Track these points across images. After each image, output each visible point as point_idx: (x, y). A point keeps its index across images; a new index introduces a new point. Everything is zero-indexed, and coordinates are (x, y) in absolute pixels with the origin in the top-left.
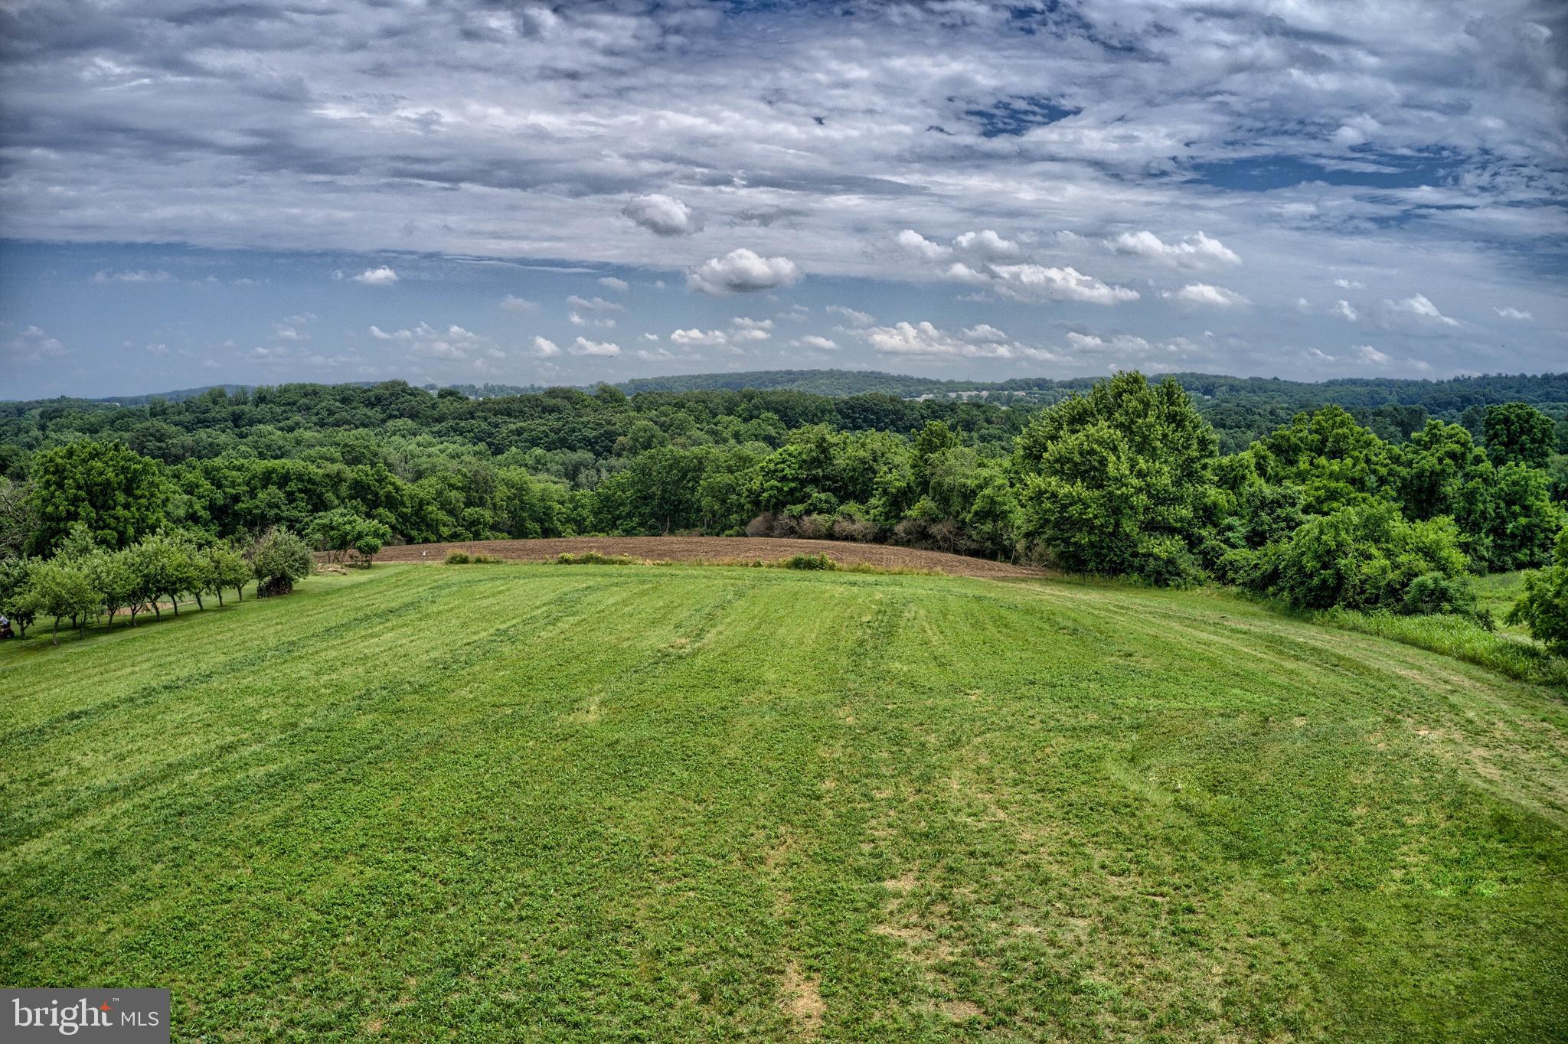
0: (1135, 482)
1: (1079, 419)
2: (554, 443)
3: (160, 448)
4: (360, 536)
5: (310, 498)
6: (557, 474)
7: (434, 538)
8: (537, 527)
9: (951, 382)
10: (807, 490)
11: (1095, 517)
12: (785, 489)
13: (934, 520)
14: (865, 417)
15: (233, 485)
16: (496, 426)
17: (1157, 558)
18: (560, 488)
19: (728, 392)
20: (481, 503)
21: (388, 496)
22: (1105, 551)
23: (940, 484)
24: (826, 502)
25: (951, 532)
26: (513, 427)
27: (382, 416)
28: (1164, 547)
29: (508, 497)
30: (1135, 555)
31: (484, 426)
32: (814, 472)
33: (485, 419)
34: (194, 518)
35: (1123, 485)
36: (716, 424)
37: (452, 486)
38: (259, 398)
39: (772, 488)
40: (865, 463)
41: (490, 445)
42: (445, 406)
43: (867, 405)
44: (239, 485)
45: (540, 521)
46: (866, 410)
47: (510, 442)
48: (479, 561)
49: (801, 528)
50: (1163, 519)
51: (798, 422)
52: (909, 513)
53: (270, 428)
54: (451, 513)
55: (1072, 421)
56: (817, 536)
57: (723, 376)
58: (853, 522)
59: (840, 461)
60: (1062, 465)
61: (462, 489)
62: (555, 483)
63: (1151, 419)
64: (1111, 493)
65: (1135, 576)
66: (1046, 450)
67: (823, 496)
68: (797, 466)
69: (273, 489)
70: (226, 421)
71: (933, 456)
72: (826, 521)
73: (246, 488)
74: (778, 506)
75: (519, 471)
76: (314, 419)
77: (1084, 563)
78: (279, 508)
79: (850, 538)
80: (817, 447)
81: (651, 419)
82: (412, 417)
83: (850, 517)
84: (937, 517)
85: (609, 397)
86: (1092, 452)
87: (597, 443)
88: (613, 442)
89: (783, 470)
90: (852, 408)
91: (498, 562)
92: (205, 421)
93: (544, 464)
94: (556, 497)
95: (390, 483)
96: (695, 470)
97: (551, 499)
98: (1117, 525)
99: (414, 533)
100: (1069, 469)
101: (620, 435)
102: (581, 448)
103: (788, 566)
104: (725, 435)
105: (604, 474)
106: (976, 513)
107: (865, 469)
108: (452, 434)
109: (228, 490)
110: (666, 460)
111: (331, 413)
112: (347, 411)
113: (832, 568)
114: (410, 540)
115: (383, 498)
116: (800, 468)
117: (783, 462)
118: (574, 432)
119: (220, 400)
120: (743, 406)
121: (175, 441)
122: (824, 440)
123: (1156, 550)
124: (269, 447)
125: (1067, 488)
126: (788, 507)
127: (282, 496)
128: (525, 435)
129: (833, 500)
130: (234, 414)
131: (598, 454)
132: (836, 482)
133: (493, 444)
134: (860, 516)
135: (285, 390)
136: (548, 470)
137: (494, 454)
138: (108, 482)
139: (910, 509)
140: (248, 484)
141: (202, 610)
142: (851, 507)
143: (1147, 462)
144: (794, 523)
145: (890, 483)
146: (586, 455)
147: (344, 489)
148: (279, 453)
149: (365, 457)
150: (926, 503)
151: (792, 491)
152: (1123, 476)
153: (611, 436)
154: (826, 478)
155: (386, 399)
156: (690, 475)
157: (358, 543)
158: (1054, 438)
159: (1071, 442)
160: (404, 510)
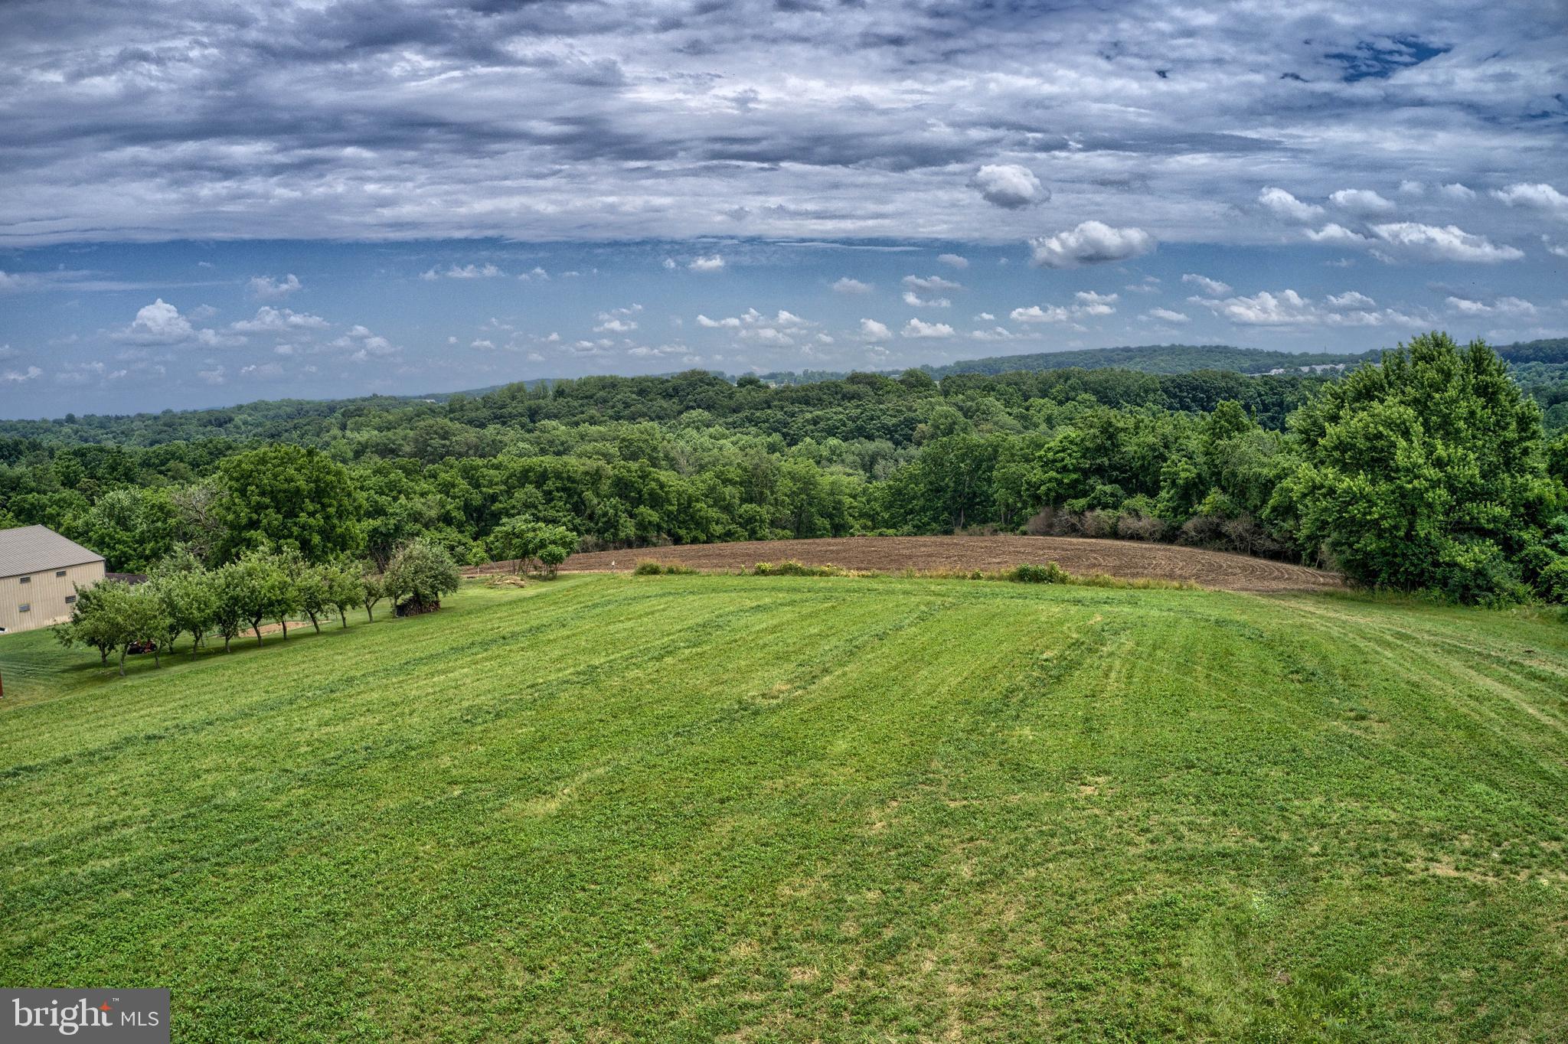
0: (1432, 473)
1: (1368, 393)
2: (851, 432)
3: (444, 446)
4: (542, 545)
5: (570, 496)
6: (853, 465)
7: (703, 537)
8: (827, 523)
9: (1305, 355)
10: (1091, 482)
11: (1383, 517)
12: (1065, 481)
13: (1230, 516)
14: (1194, 396)
15: (491, 484)
16: (793, 415)
17: (1463, 569)
18: (856, 480)
19: (1046, 373)
20: (761, 500)
21: (652, 493)
22: (1398, 560)
23: (1234, 474)
24: (1112, 495)
25: (1247, 531)
26: (808, 416)
27: (679, 408)
28: (1469, 554)
29: (794, 492)
30: (1436, 564)
31: (780, 415)
32: (1098, 461)
33: (782, 408)
34: (447, 519)
35: (1417, 477)
36: (1027, 409)
37: (726, 482)
38: (557, 392)
39: (1050, 480)
40: (1154, 450)
41: (785, 435)
42: (741, 395)
43: (1196, 383)
44: (496, 484)
45: (830, 516)
46: (1195, 388)
47: (806, 432)
48: (671, 571)
49: (1082, 525)
50: (1472, 519)
51: (1118, 403)
52: (1200, 508)
53: (554, 423)
54: (727, 509)
55: (1358, 397)
56: (1100, 534)
57: (1055, 355)
58: (1139, 518)
59: (1130, 449)
60: (1344, 452)
61: (741, 484)
62: (849, 475)
63: (1452, 393)
64: (1401, 488)
65: (1437, 592)
66: (1323, 434)
67: (1108, 488)
68: (1079, 454)
69: (530, 488)
70: (523, 416)
71: (1223, 443)
72: (1110, 518)
73: (503, 487)
74: (1059, 500)
75: (807, 463)
76: (610, 412)
77: (1375, 574)
78: (536, 507)
79: (1136, 537)
80: (1102, 433)
81: (956, 404)
82: (708, 408)
83: (1135, 513)
84: (1232, 512)
85: (916, 382)
86: (1379, 436)
87: (896, 431)
88: (914, 429)
89: (1063, 460)
90: (1179, 386)
91: (691, 573)
92: (501, 417)
93: (840, 455)
94: (848, 491)
95: (654, 480)
96: (990, 460)
97: (841, 493)
98: (1411, 526)
99: (682, 532)
100: (1351, 457)
101: (920, 422)
102: (880, 437)
103: (1012, 579)
104: (1035, 419)
105: (902, 463)
106: (1274, 509)
107: (1155, 457)
108: (747, 425)
109: (484, 489)
110: (958, 449)
111: (627, 406)
112: (643, 403)
113: (1063, 580)
114: (677, 540)
115: (646, 496)
116: (1084, 456)
117: (1064, 451)
118: (872, 419)
119: (518, 395)
120: (1058, 387)
121: (458, 438)
122: (1110, 424)
123: (1459, 559)
124: (551, 443)
125: (1347, 482)
126: (1070, 501)
127: (540, 494)
128: (822, 425)
129: (1121, 492)
130: (530, 409)
131: (897, 443)
132: (1125, 472)
133: (788, 434)
134: (1147, 511)
135: (585, 383)
136: (843, 461)
137: (790, 445)
138: (298, 490)
139: (1200, 503)
140: (505, 483)
141: (318, 633)
142: (1139, 501)
143: (1447, 446)
144: (1075, 520)
145: (1176, 474)
146: (885, 445)
147: (605, 487)
148: (561, 448)
149: (643, 452)
150: (1215, 497)
151: (1074, 484)
152: (1415, 465)
153: (911, 424)
154: (1113, 467)
155: (683, 390)
156: (984, 465)
157: (540, 552)
158: (1334, 419)
159: (1356, 422)
160: (670, 508)
